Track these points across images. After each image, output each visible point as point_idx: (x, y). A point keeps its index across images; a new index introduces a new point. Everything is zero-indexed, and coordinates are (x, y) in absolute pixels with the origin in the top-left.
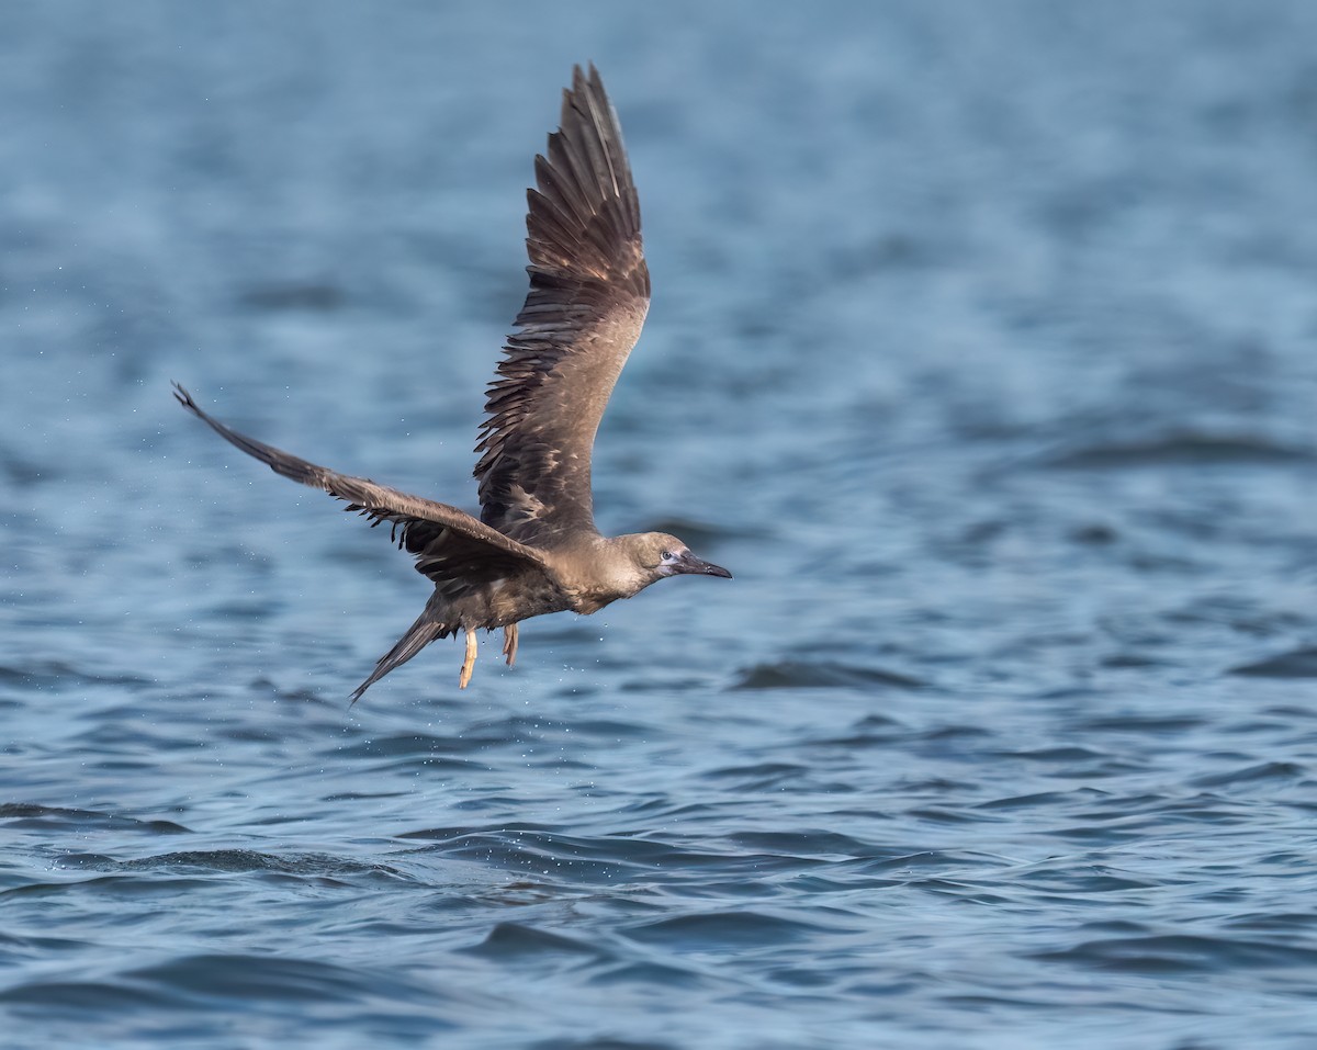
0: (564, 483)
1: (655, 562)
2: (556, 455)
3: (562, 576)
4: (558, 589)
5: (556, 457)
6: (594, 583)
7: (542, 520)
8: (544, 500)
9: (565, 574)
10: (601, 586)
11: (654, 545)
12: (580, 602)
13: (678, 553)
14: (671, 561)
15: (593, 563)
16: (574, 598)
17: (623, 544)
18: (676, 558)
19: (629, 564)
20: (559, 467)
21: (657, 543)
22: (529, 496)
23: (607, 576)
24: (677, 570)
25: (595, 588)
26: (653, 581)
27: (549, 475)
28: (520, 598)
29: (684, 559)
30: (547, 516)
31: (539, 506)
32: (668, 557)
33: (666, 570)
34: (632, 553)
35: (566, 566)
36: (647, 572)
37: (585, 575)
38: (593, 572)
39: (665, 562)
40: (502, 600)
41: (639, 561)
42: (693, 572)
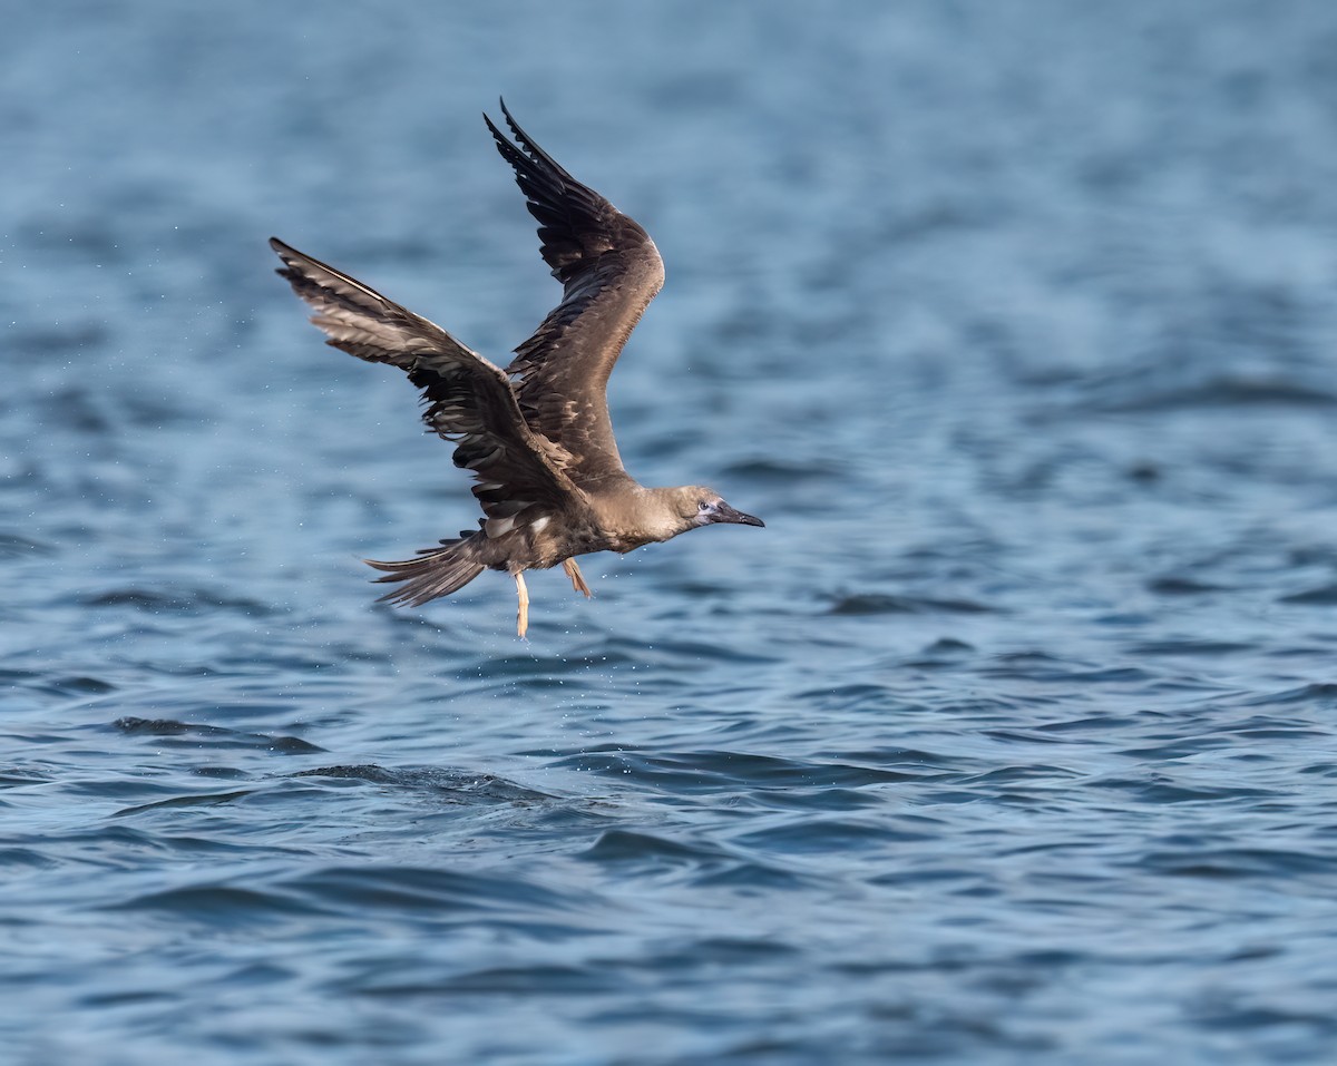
0: (587, 433)
1: (693, 512)
2: (573, 406)
3: (601, 519)
4: (597, 532)
5: (575, 409)
6: (633, 528)
7: (573, 469)
8: (570, 450)
9: (605, 518)
10: (639, 531)
11: (692, 496)
12: (617, 543)
13: (715, 504)
14: (708, 511)
15: (633, 509)
16: (612, 540)
17: (663, 496)
18: (712, 508)
19: (668, 513)
20: (579, 418)
21: (695, 494)
22: (555, 446)
23: (645, 523)
24: (714, 519)
25: (633, 531)
26: (689, 529)
27: (571, 426)
28: (561, 538)
29: (721, 508)
30: (578, 466)
31: (567, 456)
32: (705, 507)
33: (704, 520)
34: (671, 504)
35: (605, 510)
36: (685, 521)
37: (624, 519)
38: (631, 516)
39: (702, 512)
40: (543, 541)
41: (678, 510)
42: (728, 521)
